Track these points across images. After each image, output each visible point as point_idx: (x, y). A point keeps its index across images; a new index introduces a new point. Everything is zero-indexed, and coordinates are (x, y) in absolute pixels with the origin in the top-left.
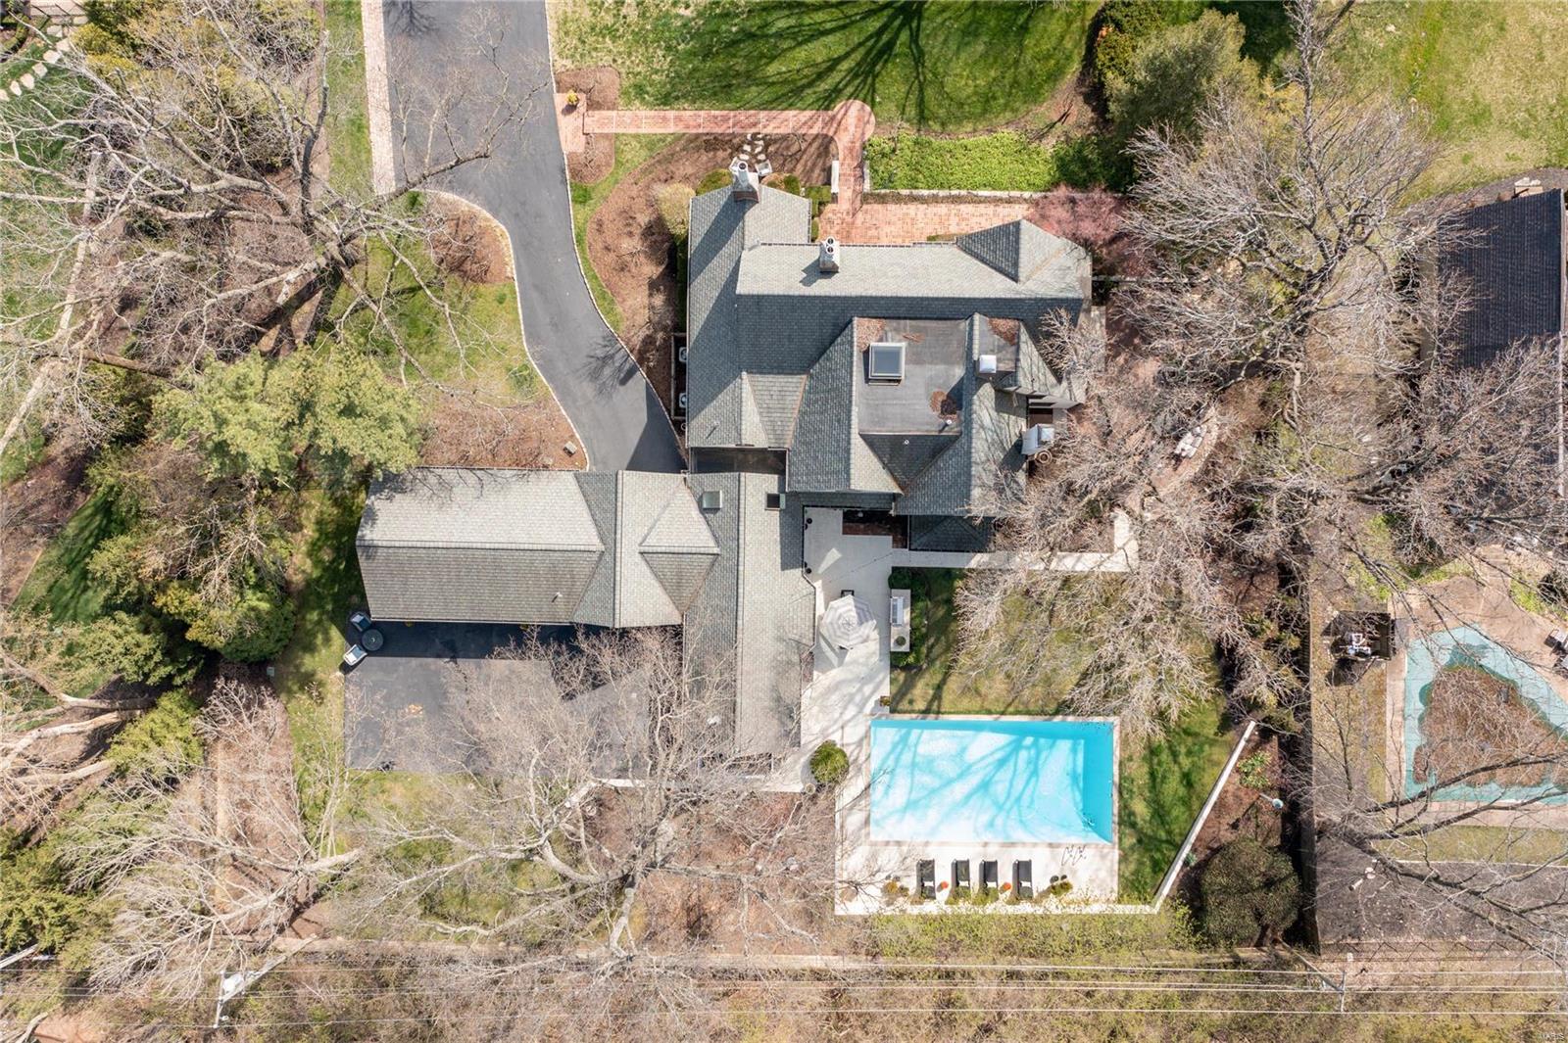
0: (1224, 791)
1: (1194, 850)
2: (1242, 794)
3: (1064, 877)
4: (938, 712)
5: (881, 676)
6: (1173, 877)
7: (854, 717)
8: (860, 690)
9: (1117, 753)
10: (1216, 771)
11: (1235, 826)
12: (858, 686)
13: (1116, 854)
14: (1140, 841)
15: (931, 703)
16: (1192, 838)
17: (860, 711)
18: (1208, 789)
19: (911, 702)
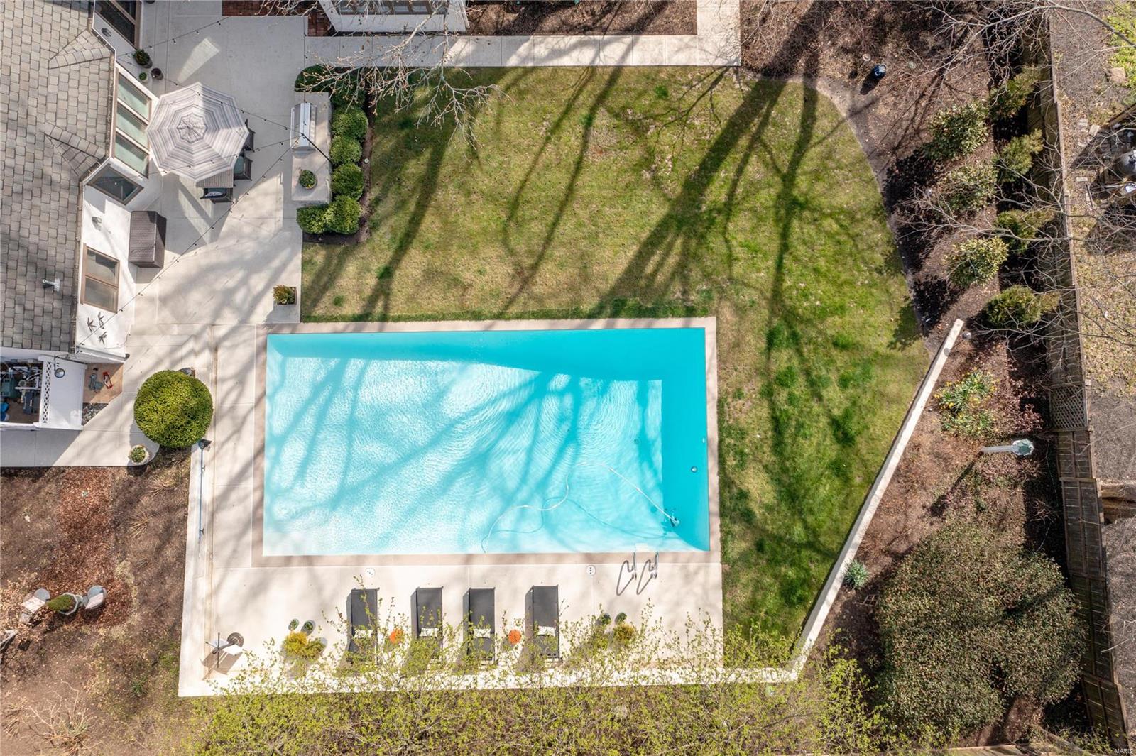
0: (914, 446)
1: (862, 556)
2: (949, 449)
3: (621, 617)
4: (384, 318)
5: (284, 255)
6: (823, 612)
7: (234, 331)
8: (244, 282)
9: (712, 383)
10: (895, 411)
11: (937, 510)
12: (240, 274)
13: (715, 570)
14: (760, 547)
15: (372, 300)
16: (857, 538)
17: (244, 321)
18: (884, 444)
19: (338, 302)
